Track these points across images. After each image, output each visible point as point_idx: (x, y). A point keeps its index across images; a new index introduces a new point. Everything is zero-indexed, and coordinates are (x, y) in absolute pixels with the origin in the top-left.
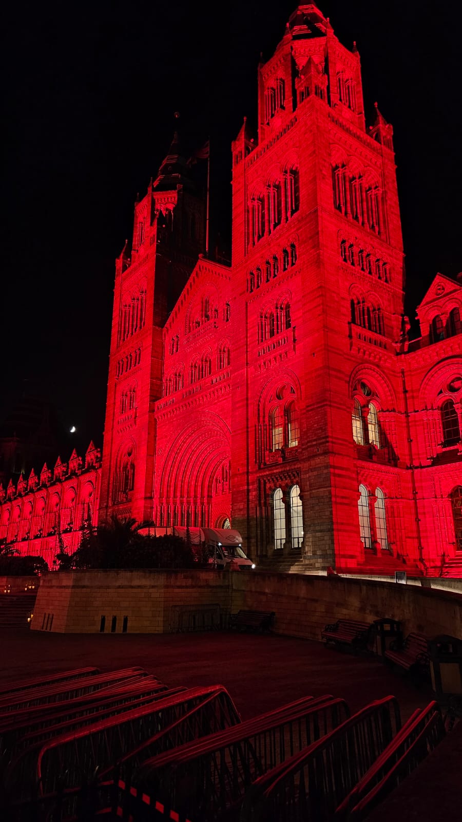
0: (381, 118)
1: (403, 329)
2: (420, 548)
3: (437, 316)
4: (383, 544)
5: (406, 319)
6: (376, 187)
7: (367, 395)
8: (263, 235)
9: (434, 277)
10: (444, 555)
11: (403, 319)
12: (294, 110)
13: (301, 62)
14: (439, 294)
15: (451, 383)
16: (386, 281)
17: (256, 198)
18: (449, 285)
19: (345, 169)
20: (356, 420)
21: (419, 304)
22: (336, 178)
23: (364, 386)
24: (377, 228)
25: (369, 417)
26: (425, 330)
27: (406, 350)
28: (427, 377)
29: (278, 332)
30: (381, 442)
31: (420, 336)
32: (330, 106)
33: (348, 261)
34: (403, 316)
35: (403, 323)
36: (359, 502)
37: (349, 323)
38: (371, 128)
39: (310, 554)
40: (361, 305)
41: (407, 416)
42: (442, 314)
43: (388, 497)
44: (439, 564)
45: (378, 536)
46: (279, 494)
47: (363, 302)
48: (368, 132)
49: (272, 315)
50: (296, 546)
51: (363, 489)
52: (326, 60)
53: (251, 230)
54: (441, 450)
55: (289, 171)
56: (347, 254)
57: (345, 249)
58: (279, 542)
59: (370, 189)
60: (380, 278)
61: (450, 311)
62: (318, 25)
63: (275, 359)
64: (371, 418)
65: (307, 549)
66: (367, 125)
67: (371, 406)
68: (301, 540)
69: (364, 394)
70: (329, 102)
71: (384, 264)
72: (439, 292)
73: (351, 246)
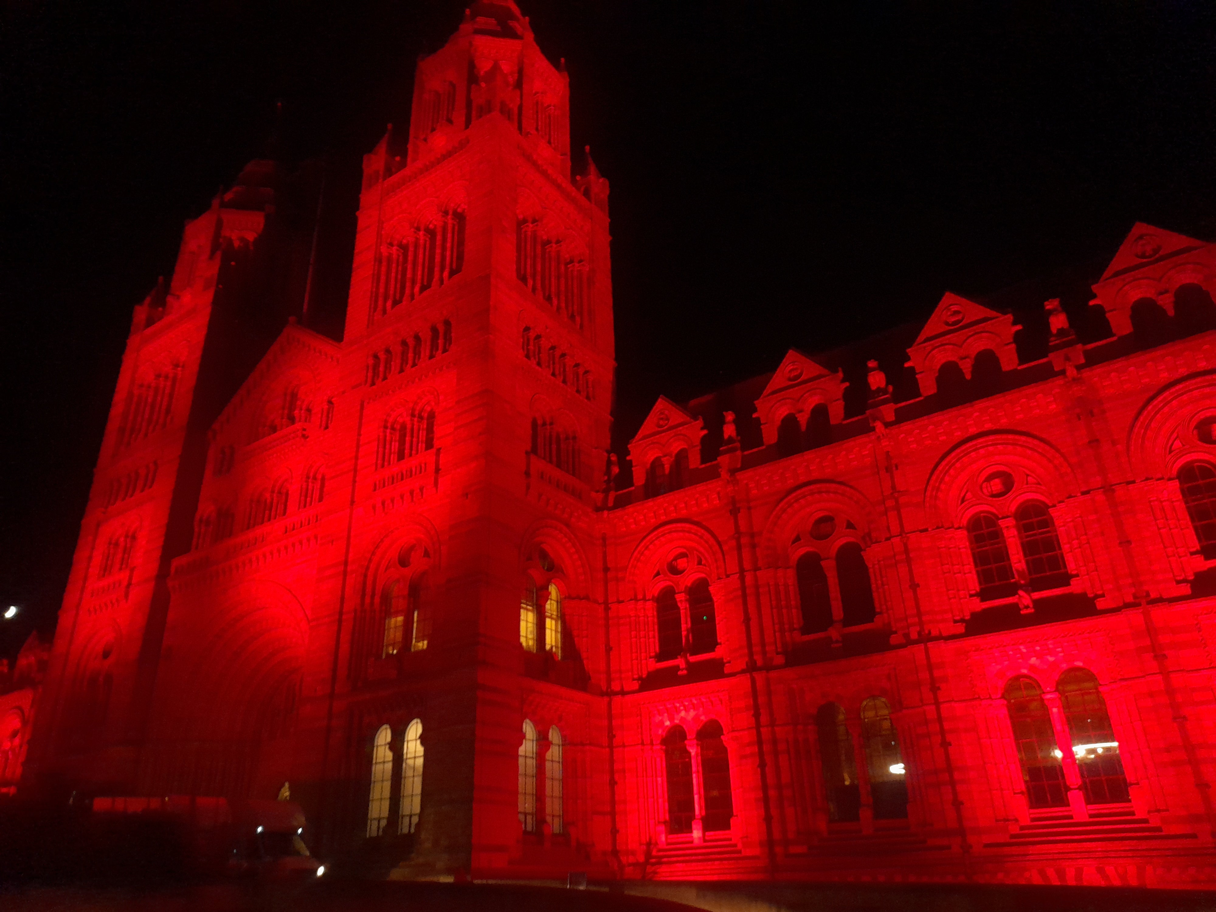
0: (592, 168)
1: (608, 472)
2: (614, 831)
3: (658, 459)
4: (556, 826)
5: (614, 458)
6: (580, 261)
7: (547, 570)
8: (400, 301)
9: (656, 400)
10: (649, 844)
11: (609, 458)
12: (467, 127)
13: (484, 67)
14: (661, 426)
15: (672, 561)
16: (588, 398)
17: (396, 242)
18: (676, 415)
19: (537, 225)
20: (527, 610)
21: (633, 436)
22: (523, 236)
23: (544, 555)
24: (578, 319)
25: (548, 606)
26: (639, 477)
27: (611, 504)
28: (639, 548)
29: (411, 455)
30: (563, 649)
31: (632, 485)
32: (521, 133)
33: (532, 358)
34: (609, 452)
35: (609, 463)
36: (522, 750)
37: (527, 453)
38: (578, 178)
39: (428, 845)
40: (548, 427)
41: (607, 609)
42: (665, 456)
43: (567, 743)
44: (642, 859)
45: (548, 810)
46: (384, 735)
47: (551, 424)
48: (574, 182)
49: (403, 427)
50: (405, 831)
51: (529, 729)
52: (520, 72)
53: (382, 290)
54: (654, 665)
55: (451, 212)
56: (531, 347)
57: (528, 340)
58: (375, 824)
59: (572, 262)
60: (578, 391)
61: (676, 452)
62: (512, 23)
63: (402, 497)
64: (551, 606)
65: (423, 836)
66: (574, 173)
67: (553, 590)
68: (415, 820)
69: (544, 568)
70: (520, 128)
71: (586, 372)
72: (661, 422)
73: (538, 337)
